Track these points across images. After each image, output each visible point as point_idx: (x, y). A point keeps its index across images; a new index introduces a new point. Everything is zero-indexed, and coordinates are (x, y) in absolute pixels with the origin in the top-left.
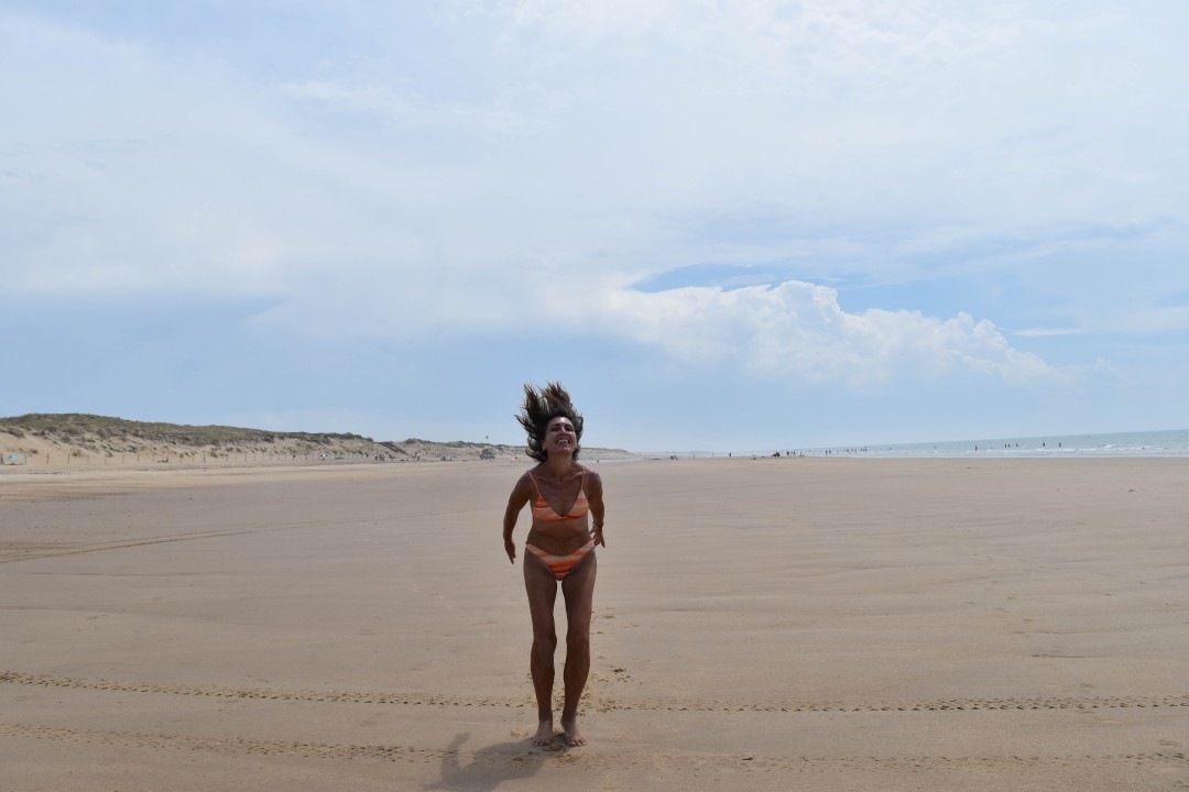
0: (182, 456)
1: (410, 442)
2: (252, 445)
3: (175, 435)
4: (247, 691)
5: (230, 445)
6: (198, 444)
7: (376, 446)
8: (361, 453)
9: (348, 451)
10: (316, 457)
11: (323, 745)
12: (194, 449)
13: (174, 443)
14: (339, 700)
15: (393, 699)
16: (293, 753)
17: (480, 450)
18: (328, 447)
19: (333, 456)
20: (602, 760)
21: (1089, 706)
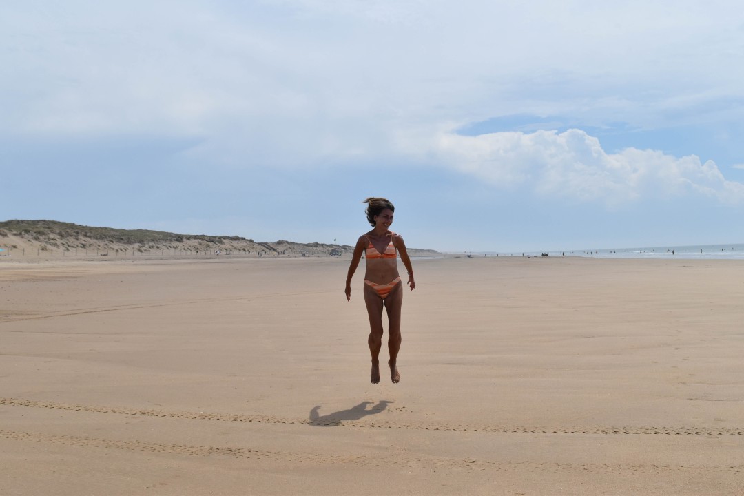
0: (117, 251)
1: (280, 243)
2: (167, 244)
3: (112, 236)
4: (146, 411)
5: (151, 244)
6: (129, 242)
7: (255, 246)
8: (245, 250)
9: (235, 248)
10: (212, 253)
11: (192, 447)
12: (126, 246)
13: (112, 242)
14: (207, 418)
15: (242, 419)
16: (171, 451)
17: (330, 249)
18: (221, 245)
19: (225, 252)
21: (715, 433)
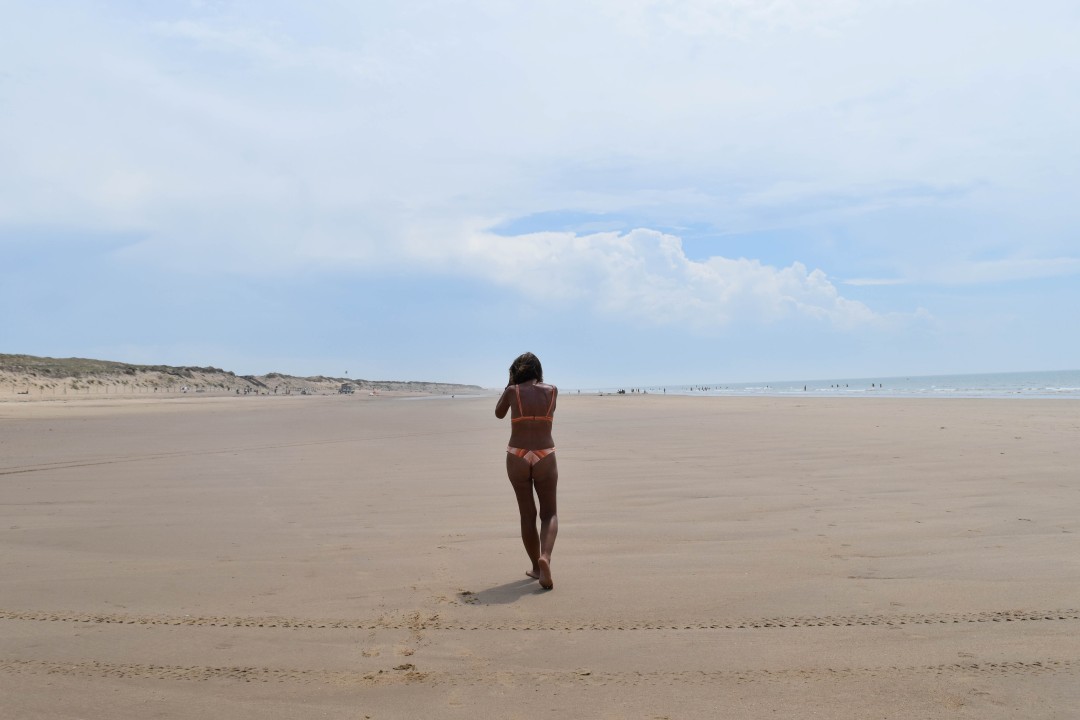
0: (42, 387)
1: (271, 376)
2: (113, 378)
3: (34, 368)
4: (104, 617)
5: (91, 378)
6: (60, 376)
7: (236, 380)
8: (222, 386)
9: (209, 384)
10: (178, 390)
11: (178, 668)
12: (54, 381)
13: (35, 375)
14: (196, 624)
15: (249, 623)
16: (148, 675)
17: (340, 385)
18: (189, 380)
19: (195, 389)
20: (449, 678)
21: (897, 622)
